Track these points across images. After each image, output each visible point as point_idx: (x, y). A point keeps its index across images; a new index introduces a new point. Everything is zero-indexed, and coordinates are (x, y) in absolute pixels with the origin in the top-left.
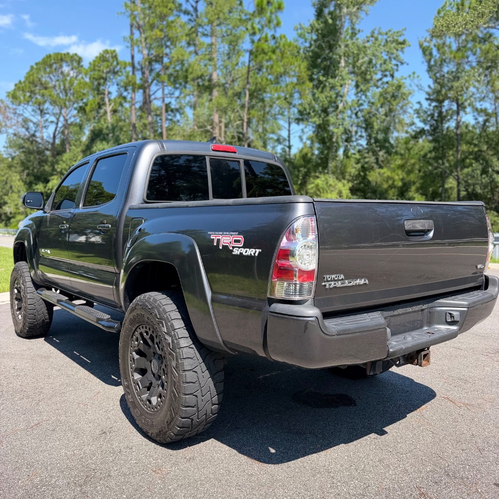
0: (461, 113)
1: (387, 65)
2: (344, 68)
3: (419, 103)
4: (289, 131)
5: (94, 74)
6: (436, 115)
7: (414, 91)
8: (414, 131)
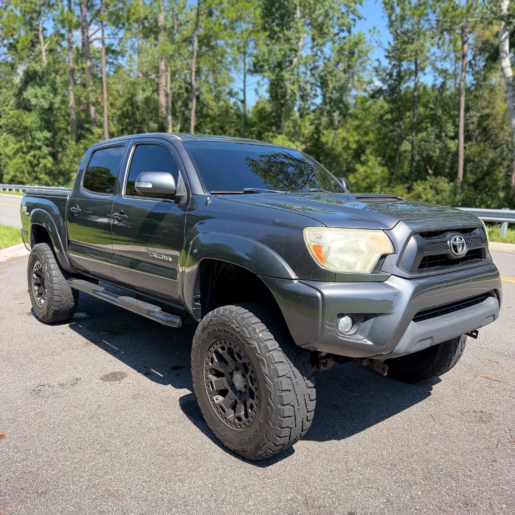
0: (420, 74)
1: (345, 20)
2: (300, 19)
3: (378, 60)
4: (245, 82)
5: (26, 7)
6: (395, 74)
7: (374, 48)
8: (372, 90)
